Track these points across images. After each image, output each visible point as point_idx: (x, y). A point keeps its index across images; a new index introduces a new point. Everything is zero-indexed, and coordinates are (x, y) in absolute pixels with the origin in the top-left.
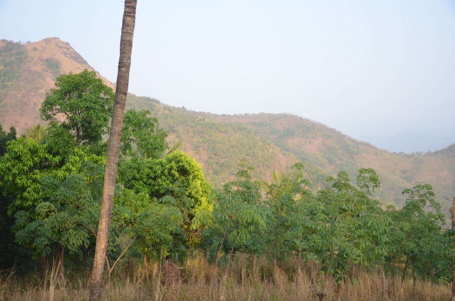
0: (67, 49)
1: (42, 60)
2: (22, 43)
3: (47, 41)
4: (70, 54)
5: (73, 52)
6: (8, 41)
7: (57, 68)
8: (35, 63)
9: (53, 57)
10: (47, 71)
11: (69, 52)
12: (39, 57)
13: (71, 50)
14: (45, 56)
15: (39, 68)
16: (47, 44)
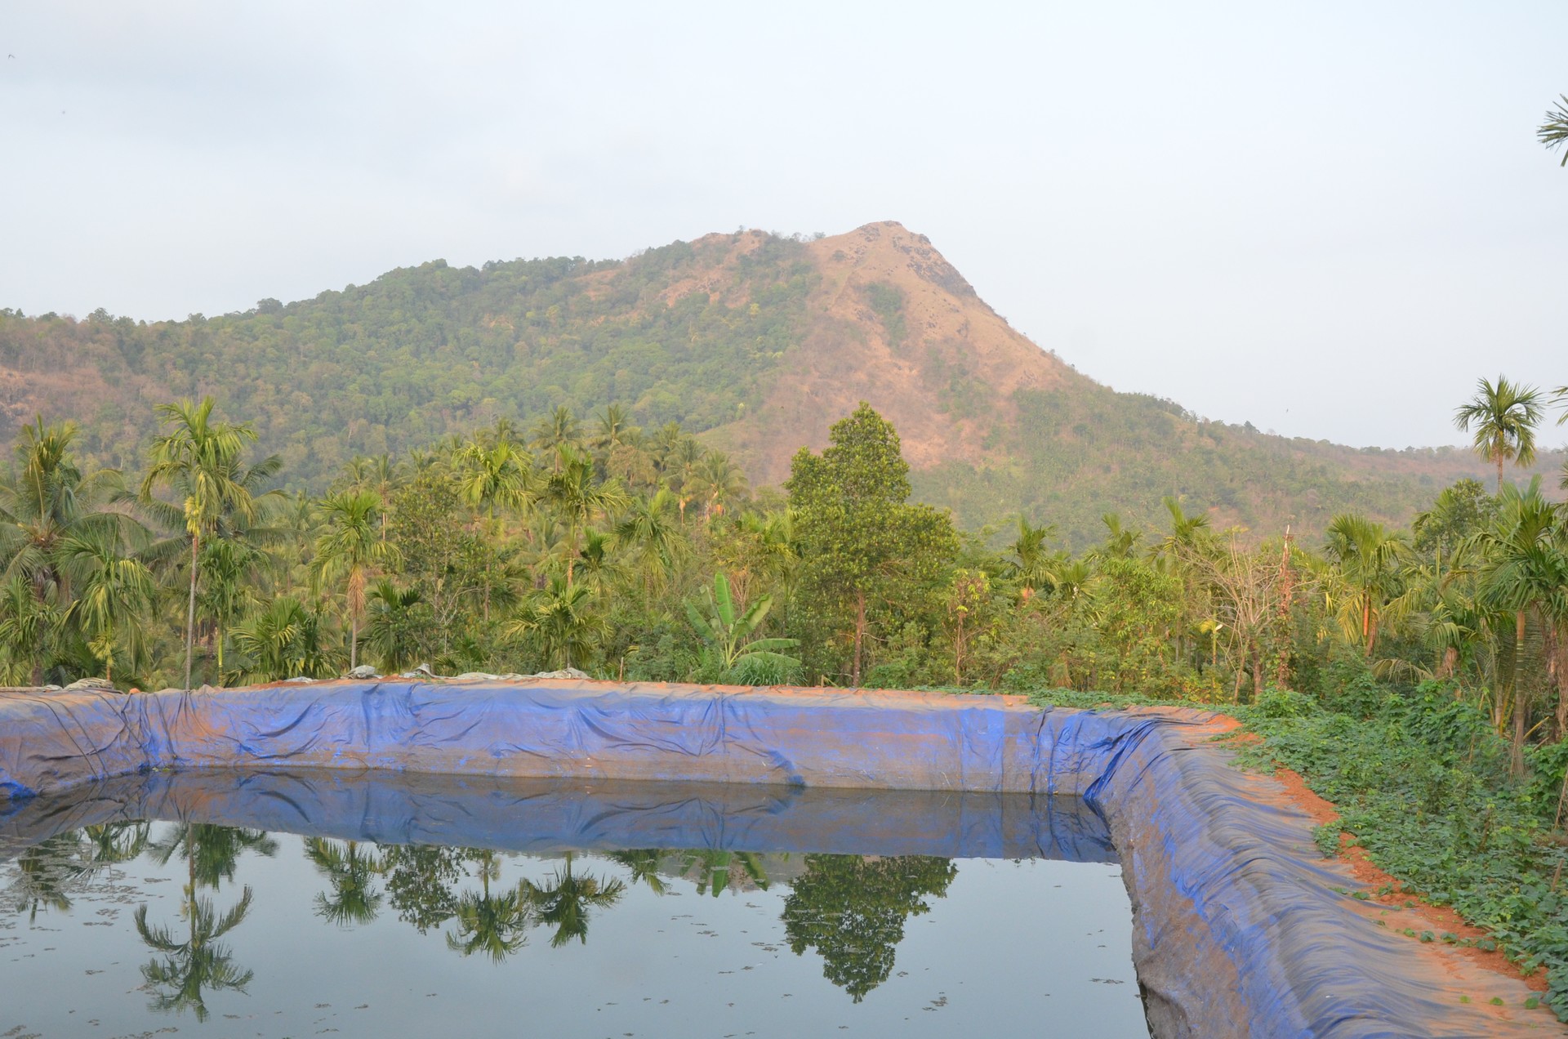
0: (922, 254)
1: (857, 288)
2: (801, 239)
3: (870, 232)
4: (930, 268)
5: (939, 263)
6: (766, 234)
7: (897, 309)
8: (840, 298)
9: (887, 277)
10: (870, 318)
11: (929, 262)
12: (850, 279)
13: (933, 256)
14: (866, 277)
15: (849, 310)
16: (870, 241)
